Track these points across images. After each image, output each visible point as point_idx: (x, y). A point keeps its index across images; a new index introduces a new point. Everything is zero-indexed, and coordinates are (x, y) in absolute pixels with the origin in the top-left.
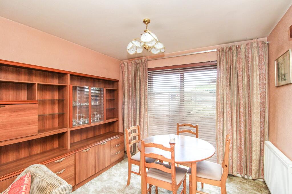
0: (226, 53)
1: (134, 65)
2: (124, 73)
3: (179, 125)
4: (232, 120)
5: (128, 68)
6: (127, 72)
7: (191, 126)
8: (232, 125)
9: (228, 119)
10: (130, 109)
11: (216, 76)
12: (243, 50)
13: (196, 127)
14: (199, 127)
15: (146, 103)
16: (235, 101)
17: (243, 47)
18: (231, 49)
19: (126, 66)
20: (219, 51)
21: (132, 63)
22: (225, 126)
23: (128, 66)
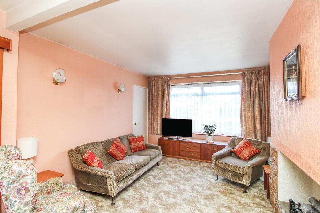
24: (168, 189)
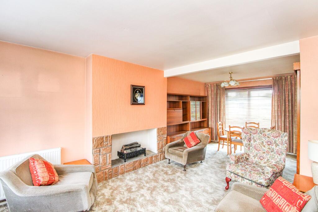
0: (278, 80)
1: (215, 86)
2: (208, 91)
3: (246, 123)
4: (281, 120)
5: (211, 88)
6: (210, 91)
7: (254, 123)
8: (281, 123)
9: (279, 120)
10: (213, 114)
11: (272, 93)
12: (289, 79)
13: (258, 124)
14: (260, 125)
15: (224, 110)
16: (284, 109)
17: (289, 77)
18: (281, 79)
19: (210, 87)
20: (274, 79)
21: (214, 85)
22: (276, 123)
23: (211, 87)
24: (203, 194)
